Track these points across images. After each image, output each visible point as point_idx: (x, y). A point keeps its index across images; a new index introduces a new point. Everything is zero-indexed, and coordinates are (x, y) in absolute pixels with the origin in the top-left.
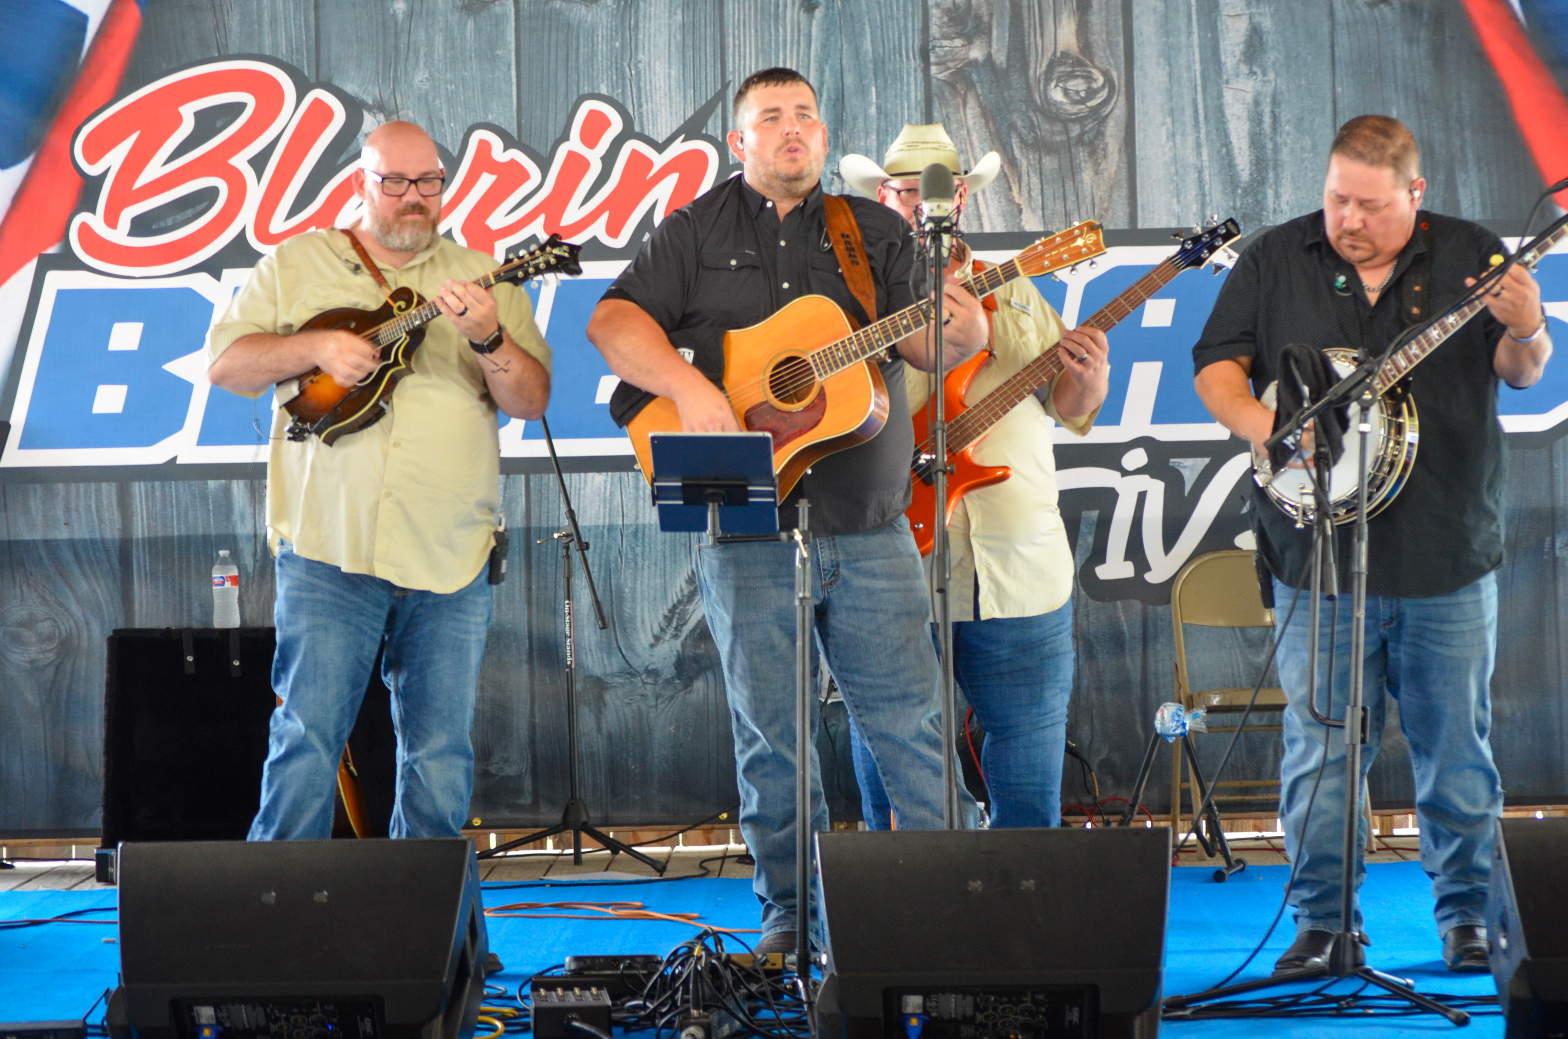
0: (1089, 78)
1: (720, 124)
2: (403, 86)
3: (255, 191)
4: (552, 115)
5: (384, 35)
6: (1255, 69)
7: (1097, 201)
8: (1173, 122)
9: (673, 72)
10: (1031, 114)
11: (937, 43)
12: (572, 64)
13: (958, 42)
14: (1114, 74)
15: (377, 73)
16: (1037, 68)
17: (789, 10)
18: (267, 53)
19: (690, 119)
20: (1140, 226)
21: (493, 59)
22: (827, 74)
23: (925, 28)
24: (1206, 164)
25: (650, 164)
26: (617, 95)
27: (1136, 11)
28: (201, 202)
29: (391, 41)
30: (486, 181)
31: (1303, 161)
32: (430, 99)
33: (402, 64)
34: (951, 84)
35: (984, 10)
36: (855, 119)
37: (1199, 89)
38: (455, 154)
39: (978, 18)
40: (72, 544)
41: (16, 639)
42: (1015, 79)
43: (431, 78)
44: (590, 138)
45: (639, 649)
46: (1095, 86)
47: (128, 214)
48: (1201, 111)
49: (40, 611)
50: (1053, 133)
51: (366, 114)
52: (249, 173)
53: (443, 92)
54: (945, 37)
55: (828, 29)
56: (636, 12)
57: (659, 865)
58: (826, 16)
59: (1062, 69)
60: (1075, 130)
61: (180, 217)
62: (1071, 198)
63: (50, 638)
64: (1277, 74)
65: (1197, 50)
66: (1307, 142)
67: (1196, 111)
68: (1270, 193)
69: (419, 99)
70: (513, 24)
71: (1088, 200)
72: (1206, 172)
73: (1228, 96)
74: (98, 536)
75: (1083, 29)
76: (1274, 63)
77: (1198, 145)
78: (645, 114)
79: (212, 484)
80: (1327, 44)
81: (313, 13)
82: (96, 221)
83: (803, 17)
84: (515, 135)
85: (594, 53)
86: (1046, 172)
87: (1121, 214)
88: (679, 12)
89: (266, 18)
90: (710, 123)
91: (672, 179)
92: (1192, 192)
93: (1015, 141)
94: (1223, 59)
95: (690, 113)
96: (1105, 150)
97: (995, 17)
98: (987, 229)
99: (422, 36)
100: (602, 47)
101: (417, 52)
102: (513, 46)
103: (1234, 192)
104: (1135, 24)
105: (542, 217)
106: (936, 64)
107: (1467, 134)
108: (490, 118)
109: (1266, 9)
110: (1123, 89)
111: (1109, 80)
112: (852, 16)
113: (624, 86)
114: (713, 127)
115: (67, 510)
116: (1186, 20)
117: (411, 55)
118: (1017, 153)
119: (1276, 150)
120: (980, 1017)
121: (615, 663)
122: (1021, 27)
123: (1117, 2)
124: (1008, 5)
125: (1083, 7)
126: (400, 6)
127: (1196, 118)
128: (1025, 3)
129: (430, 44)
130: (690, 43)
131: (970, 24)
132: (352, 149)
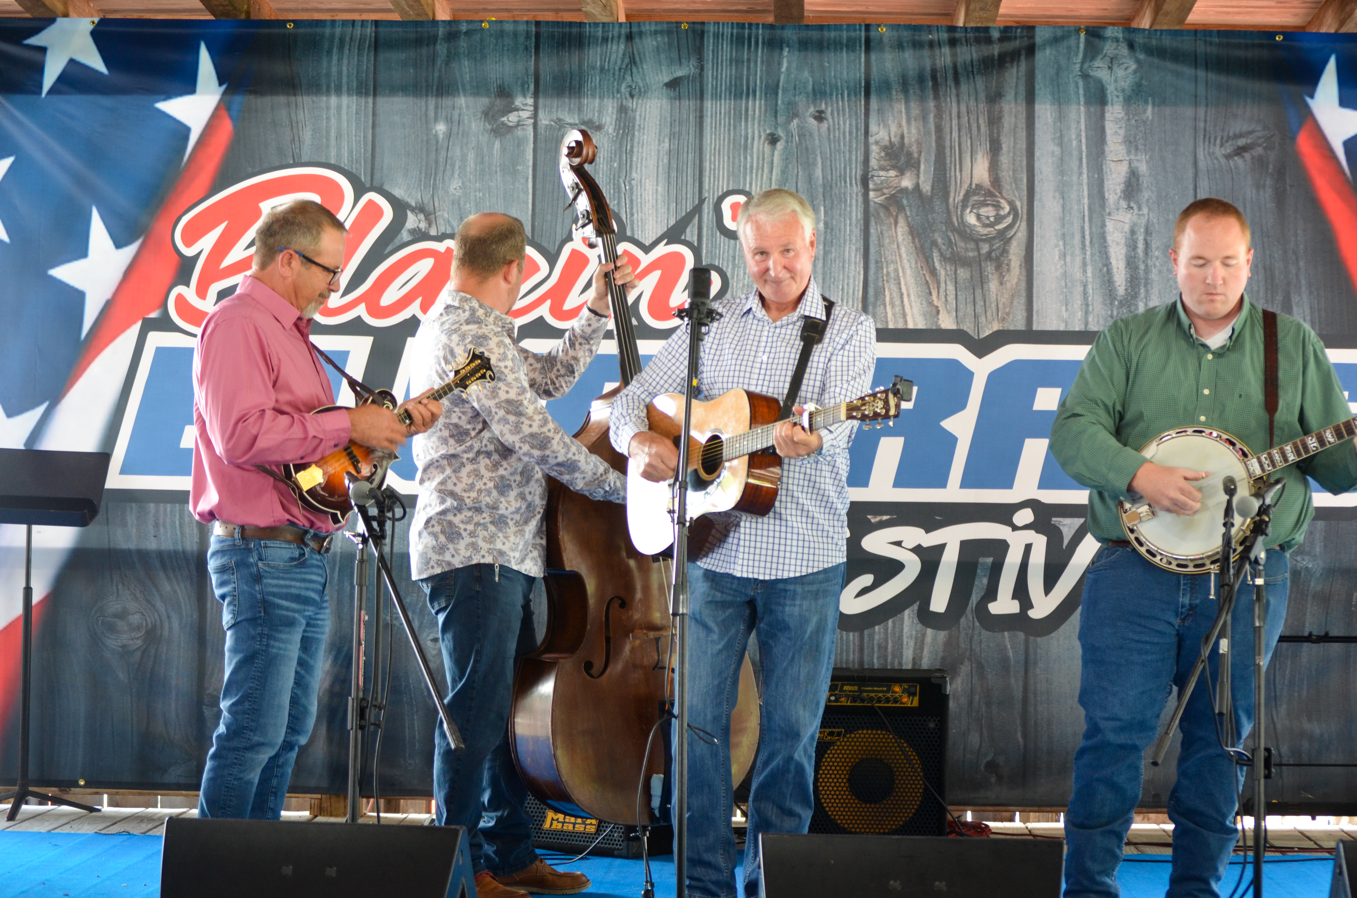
0: (997, 207)
1: (696, 232)
2: (440, 192)
4: (560, 220)
5: (427, 150)
6: (1132, 204)
7: (1001, 306)
8: (1065, 245)
9: (659, 189)
10: (950, 234)
11: (875, 173)
13: (892, 173)
14: (1018, 204)
15: (420, 181)
16: (956, 197)
17: (756, 142)
18: (332, 162)
19: (673, 227)
20: (1034, 329)
21: (514, 173)
23: (866, 161)
24: (1090, 280)
25: (638, 262)
27: (1037, 154)
29: (433, 155)
31: (1168, 281)
32: (462, 203)
33: (440, 174)
34: (885, 207)
35: (914, 149)
37: (1087, 219)
39: (909, 154)
40: (159, 553)
41: (112, 628)
42: (938, 205)
43: (463, 187)
46: (1002, 213)
47: (215, 288)
48: (1087, 237)
49: (132, 606)
50: (967, 250)
51: (409, 213)
53: (472, 198)
54: (882, 168)
55: (786, 159)
56: (632, 140)
58: (786, 148)
59: (976, 198)
60: (985, 248)
62: (980, 303)
63: (138, 628)
64: (1150, 209)
65: (1085, 188)
67: (1083, 237)
69: (453, 203)
70: (531, 146)
71: (994, 305)
72: (1090, 286)
73: (1110, 226)
74: (180, 548)
75: (994, 167)
76: (1148, 201)
77: (1084, 264)
78: (635, 221)
80: (1191, 187)
81: (370, 131)
82: (189, 292)
83: (767, 148)
86: (960, 280)
87: (1020, 317)
88: (667, 140)
89: (333, 134)
90: (688, 230)
91: (656, 275)
92: (1078, 302)
93: (936, 255)
94: (1107, 195)
95: (672, 222)
96: (1008, 265)
97: (923, 154)
98: (911, 326)
99: (458, 153)
100: (603, 167)
101: (453, 166)
102: (531, 163)
103: (1112, 303)
104: (1037, 164)
106: (874, 190)
107: (1302, 264)
109: (1143, 157)
110: (1025, 216)
111: (1013, 209)
112: (807, 149)
113: (619, 198)
114: (691, 234)
115: (156, 525)
116: (1078, 163)
117: (448, 167)
118: (937, 265)
119: (1147, 271)
122: (944, 164)
123: (1023, 145)
124: (934, 144)
125: (995, 148)
126: (441, 128)
127: (1083, 243)
128: (948, 143)
129: (464, 159)
130: (674, 166)
131: (903, 159)
132: (397, 242)
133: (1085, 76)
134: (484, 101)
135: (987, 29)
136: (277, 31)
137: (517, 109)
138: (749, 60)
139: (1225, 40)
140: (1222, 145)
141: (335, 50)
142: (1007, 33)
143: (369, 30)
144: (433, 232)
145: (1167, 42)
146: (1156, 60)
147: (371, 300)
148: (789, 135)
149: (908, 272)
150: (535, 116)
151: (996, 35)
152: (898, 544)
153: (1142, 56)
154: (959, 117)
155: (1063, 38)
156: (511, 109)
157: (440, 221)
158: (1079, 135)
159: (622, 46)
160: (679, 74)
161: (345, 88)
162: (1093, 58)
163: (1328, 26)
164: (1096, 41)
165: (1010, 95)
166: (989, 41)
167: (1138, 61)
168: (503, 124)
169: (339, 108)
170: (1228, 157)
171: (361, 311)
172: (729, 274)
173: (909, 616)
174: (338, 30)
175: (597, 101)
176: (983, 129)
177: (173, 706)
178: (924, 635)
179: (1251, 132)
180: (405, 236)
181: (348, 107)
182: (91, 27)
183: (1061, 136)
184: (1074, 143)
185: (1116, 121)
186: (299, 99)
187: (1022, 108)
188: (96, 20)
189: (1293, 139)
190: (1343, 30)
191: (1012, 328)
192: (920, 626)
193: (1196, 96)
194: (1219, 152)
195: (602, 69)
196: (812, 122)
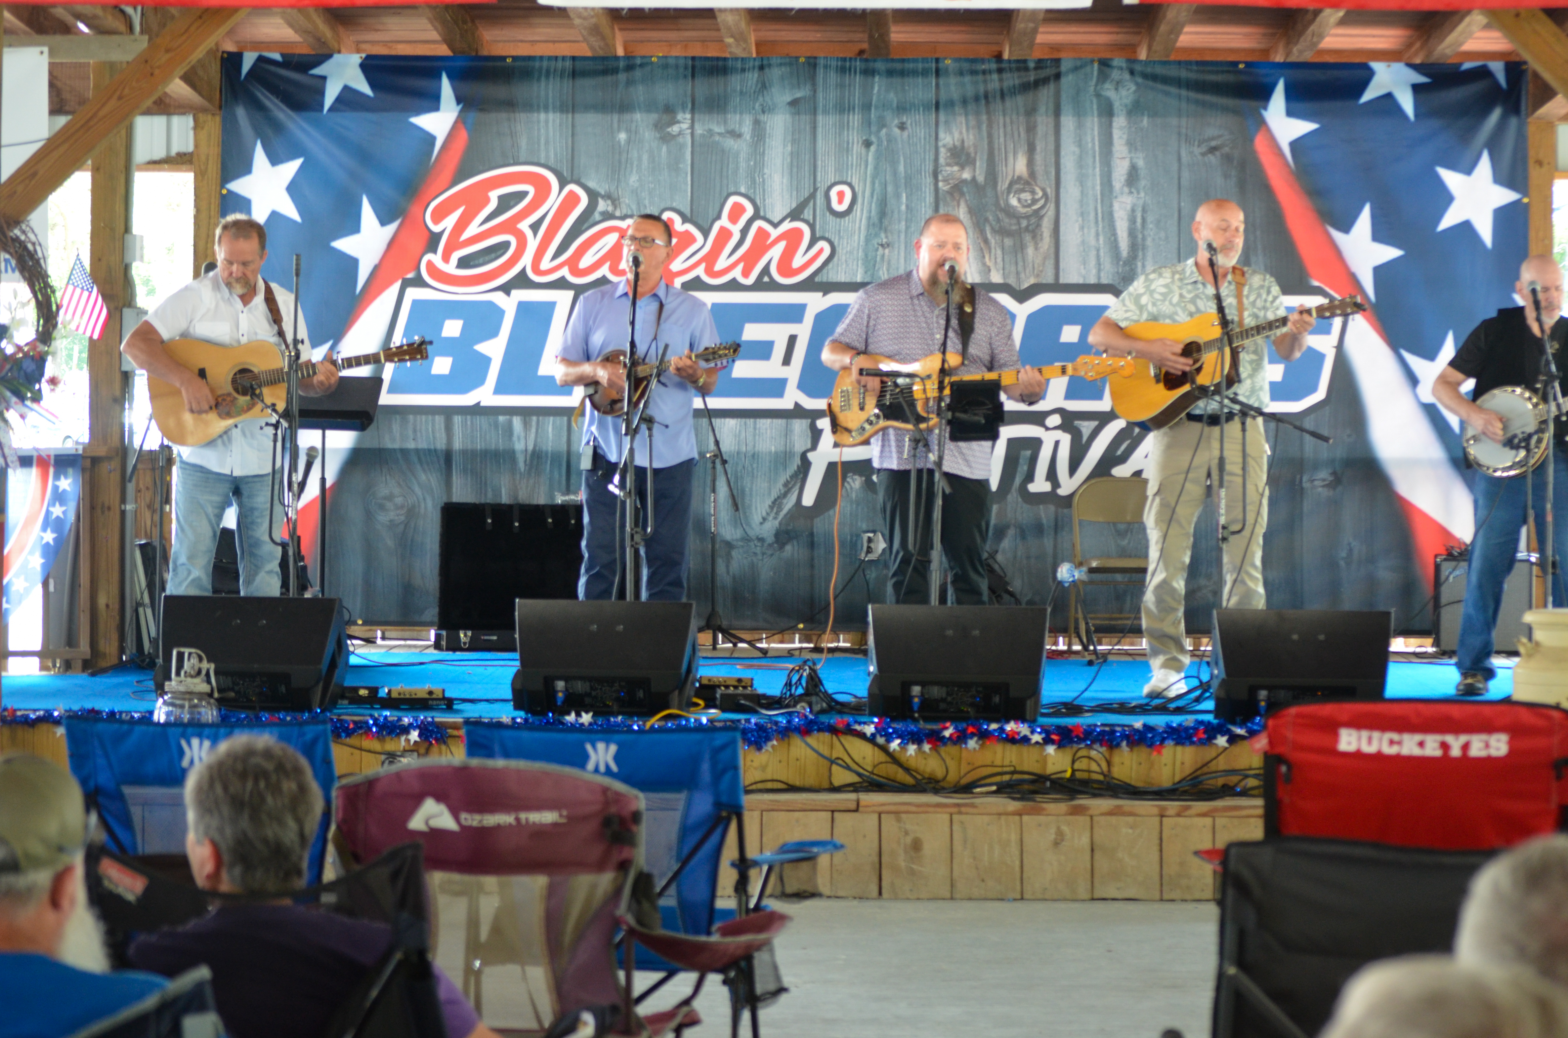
0: (1033, 192)
1: (811, 212)
2: (623, 184)
3: (533, 244)
4: (711, 204)
5: (613, 153)
6: (1133, 190)
7: (1036, 266)
8: (1083, 220)
9: (785, 181)
10: (998, 213)
11: (943, 168)
12: (725, 173)
13: (956, 168)
14: (1049, 190)
15: (608, 176)
16: (1002, 185)
17: (855, 146)
18: (543, 161)
19: (794, 209)
20: (1060, 282)
21: (677, 169)
22: (877, 185)
23: (936, 160)
24: (1102, 246)
25: (768, 235)
26: (751, 193)
27: (1063, 153)
28: (500, 249)
29: (617, 157)
32: (639, 192)
33: (622, 171)
34: (950, 193)
35: (972, 150)
36: (893, 212)
37: (1099, 201)
39: (968, 155)
40: (417, 451)
41: (382, 507)
42: (989, 192)
43: (640, 180)
44: (734, 218)
45: (754, 526)
46: (1037, 197)
47: (456, 255)
48: (1100, 215)
49: (397, 491)
50: (1011, 224)
51: (600, 199)
52: (529, 233)
53: (646, 188)
54: (948, 165)
55: (878, 158)
56: (764, 144)
57: (764, 652)
58: (877, 151)
59: (1017, 186)
60: (1024, 223)
61: (487, 258)
62: (1020, 264)
63: (402, 507)
64: (1146, 194)
65: (1098, 178)
66: (1162, 234)
67: (1097, 214)
68: (1139, 264)
69: (632, 192)
70: (689, 149)
71: (1031, 265)
72: (1102, 251)
73: (1116, 206)
74: (432, 447)
75: (1030, 163)
76: (1144, 187)
77: (1097, 235)
78: (767, 205)
79: (501, 418)
80: (1176, 177)
81: (570, 139)
82: (436, 259)
83: (864, 150)
84: (689, 215)
85: (737, 168)
86: (1006, 247)
87: (1050, 274)
88: (789, 145)
89: (543, 141)
90: (806, 211)
91: (782, 245)
92: (1093, 262)
93: (988, 228)
94: (1114, 183)
95: (794, 205)
96: (1041, 235)
97: (978, 154)
99: (635, 154)
100: (743, 165)
101: (632, 164)
102: (689, 162)
103: (1118, 263)
104: (1062, 161)
105: (703, 265)
106: (943, 181)
107: (1258, 233)
108: (674, 205)
109: (1141, 155)
110: (1053, 199)
111: (1045, 194)
112: (893, 151)
113: (755, 188)
114: (808, 214)
115: (415, 431)
116: (1092, 160)
117: (628, 165)
118: (989, 236)
119: (1144, 239)
120: (949, 699)
121: (738, 534)
122: (994, 161)
123: (1051, 147)
124: (986, 147)
125: (1031, 150)
126: (622, 136)
127: (1096, 218)
128: (996, 146)
129: (640, 159)
130: (795, 164)
131: (963, 158)
132: (591, 221)
133: (1098, 95)
134: (654, 116)
135: (1025, 61)
136: (499, 64)
137: (679, 122)
138: (850, 86)
139: (1201, 68)
140: (1199, 146)
141: (543, 79)
142: (1040, 64)
143: (568, 64)
144: (618, 214)
145: (1159, 70)
146: (1150, 83)
147: (572, 264)
148: (879, 139)
150: (692, 127)
151: (1032, 65)
153: (1140, 80)
154: (1005, 126)
155: (1081, 67)
156: (674, 122)
157: (623, 206)
158: (1093, 139)
159: (756, 75)
160: (799, 94)
161: (551, 108)
162: (1104, 82)
163: (1279, 57)
164: (1106, 69)
165: (1042, 109)
166: (1027, 69)
167: (1137, 84)
168: (669, 133)
169: (547, 122)
170: (1203, 154)
171: (565, 272)
172: (836, 244)
174: (545, 64)
175: (738, 116)
176: (1023, 134)
177: (428, 564)
179: (1220, 136)
180: (597, 216)
181: (554, 121)
182: (359, 61)
183: (1080, 140)
184: (1090, 145)
185: (1121, 128)
186: (517, 115)
187: (1051, 120)
188: (364, 55)
189: (1252, 141)
190: (1289, 60)
191: (1044, 282)
193: (1180, 110)
194: (1197, 151)
195: (741, 92)
196: (897, 131)
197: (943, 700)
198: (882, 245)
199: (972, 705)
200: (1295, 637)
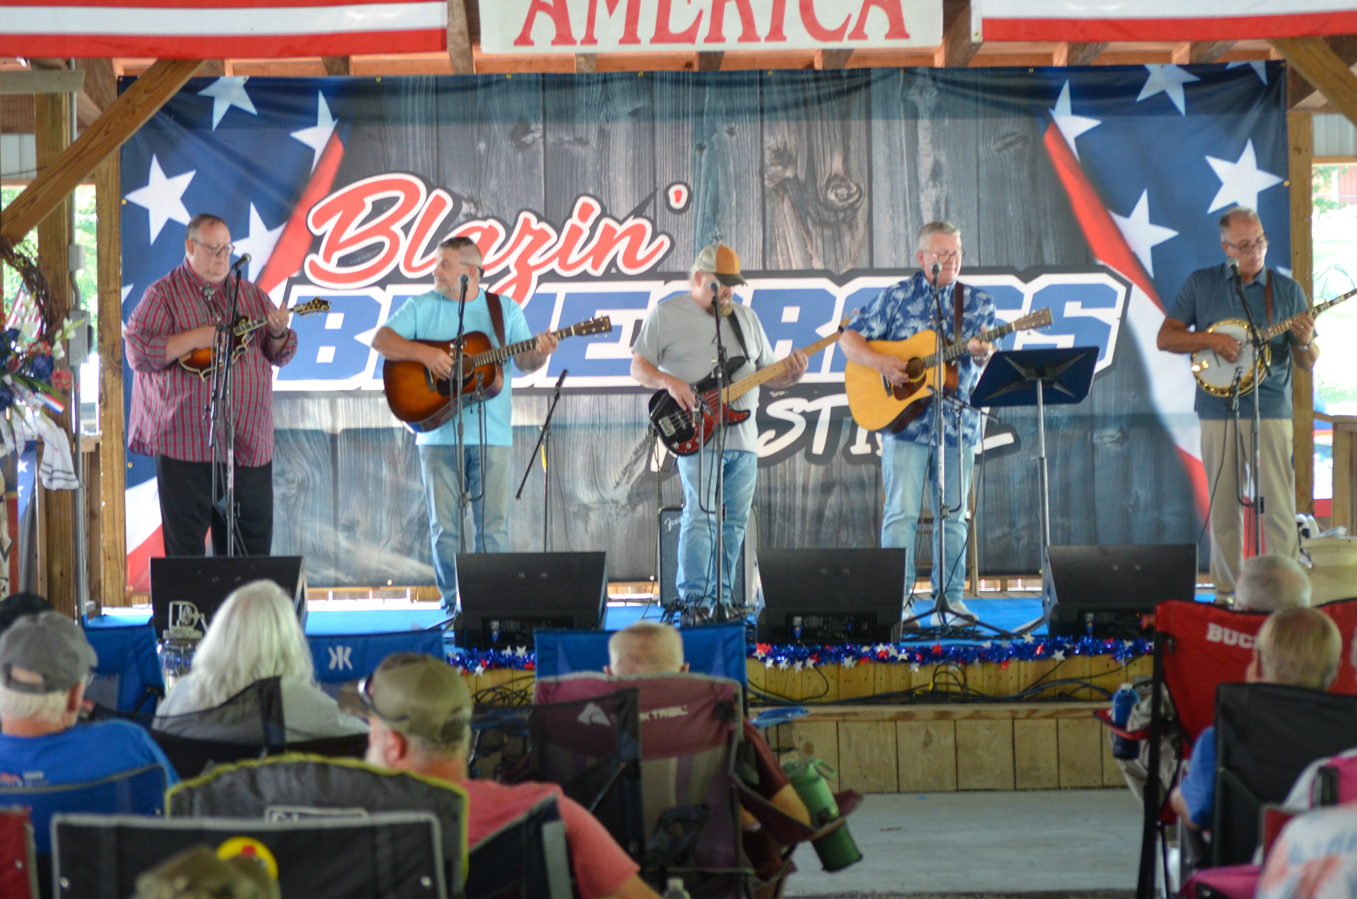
0: (849, 188)
2: (484, 189)
3: (404, 244)
4: (563, 205)
5: (474, 161)
6: (937, 183)
7: (852, 253)
8: (893, 212)
9: (628, 182)
10: (818, 207)
11: (768, 168)
12: (574, 177)
13: (779, 168)
14: (862, 186)
15: (470, 181)
16: (822, 182)
17: (690, 150)
18: (411, 170)
19: (638, 208)
20: (875, 266)
21: (532, 174)
22: (710, 185)
23: (762, 160)
24: (910, 234)
26: (598, 194)
27: (874, 152)
29: (478, 164)
30: (528, 239)
32: (498, 195)
33: (483, 177)
34: (775, 190)
35: (793, 152)
36: (724, 208)
37: (907, 194)
38: (511, 224)
39: (790, 156)
40: (305, 432)
42: (810, 188)
43: (499, 184)
44: (584, 216)
45: (608, 490)
46: (852, 192)
47: (336, 255)
48: (908, 206)
49: (288, 467)
50: (829, 217)
52: (401, 234)
53: (505, 192)
54: (772, 165)
55: (710, 160)
56: (609, 150)
58: (709, 154)
59: (834, 182)
60: (841, 215)
62: (839, 252)
63: (293, 482)
64: (948, 186)
65: (906, 174)
67: (905, 206)
69: (492, 195)
70: (542, 156)
71: (848, 252)
73: (922, 198)
74: (319, 428)
75: (846, 161)
76: (947, 181)
77: (906, 224)
78: (613, 204)
79: (381, 400)
80: (975, 171)
81: (436, 151)
83: (697, 154)
84: (543, 215)
85: (586, 172)
86: (826, 237)
87: (865, 260)
88: (631, 150)
89: (411, 152)
92: (903, 249)
93: (809, 221)
94: (920, 178)
95: (637, 204)
96: (857, 226)
97: (799, 155)
98: (794, 267)
99: (494, 161)
100: (590, 169)
101: (491, 172)
102: (542, 167)
104: (874, 159)
105: (557, 260)
106: (768, 179)
107: (1049, 219)
108: (530, 206)
109: (943, 152)
110: (867, 194)
111: (859, 189)
112: (723, 154)
113: (602, 189)
115: (303, 414)
116: (900, 157)
117: (488, 171)
118: (810, 227)
120: (825, 627)
121: (595, 498)
122: (813, 160)
123: (864, 146)
124: (806, 148)
125: (846, 150)
127: (905, 209)
128: (815, 147)
129: (498, 166)
130: (637, 167)
131: (786, 159)
132: (456, 222)
134: (510, 127)
135: (839, 71)
136: (370, 84)
137: (532, 132)
138: (684, 96)
139: (996, 74)
140: (994, 143)
141: (409, 95)
142: (853, 73)
143: (432, 83)
144: (480, 215)
145: (957, 75)
146: (950, 88)
148: (711, 144)
149: (792, 232)
150: (544, 136)
151: (845, 74)
152: (791, 410)
153: (941, 85)
154: (822, 130)
155: (889, 75)
156: (528, 131)
157: (485, 208)
158: (901, 140)
159: (600, 88)
160: (639, 105)
161: (417, 121)
162: (909, 88)
164: (911, 77)
165: (855, 113)
166: (840, 78)
167: (939, 89)
168: (523, 142)
169: (414, 134)
170: (999, 150)
172: (675, 237)
173: (799, 457)
174: (411, 84)
175: (585, 125)
176: (839, 137)
178: (809, 469)
179: (1013, 134)
181: (420, 133)
182: (243, 82)
183: (889, 141)
184: (898, 144)
185: (925, 129)
186: (387, 128)
187: (863, 123)
188: (247, 78)
189: (1042, 138)
191: (860, 267)
192: (806, 463)
193: (977, 111)
194: (993, 147)
195: (587, 104)
196: (726, 136)
197: (820, 628)
198: (716, 238)
199: (845, 632)
200: (1116, 568)
